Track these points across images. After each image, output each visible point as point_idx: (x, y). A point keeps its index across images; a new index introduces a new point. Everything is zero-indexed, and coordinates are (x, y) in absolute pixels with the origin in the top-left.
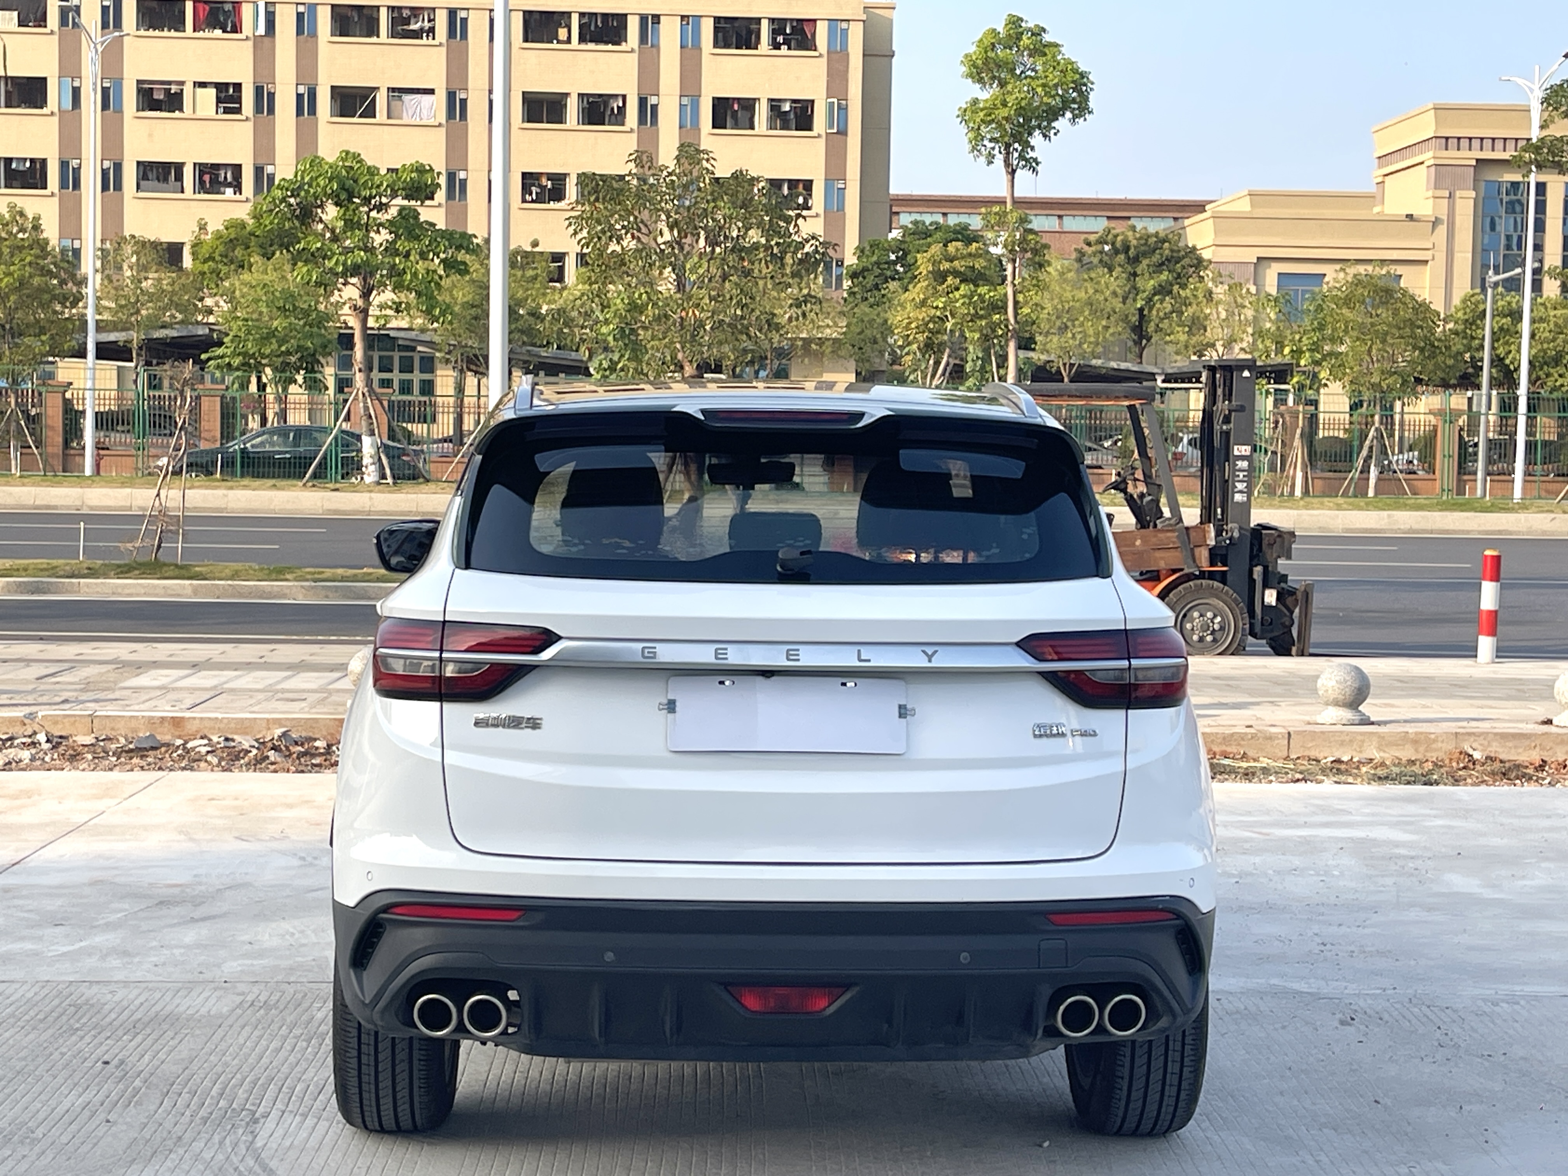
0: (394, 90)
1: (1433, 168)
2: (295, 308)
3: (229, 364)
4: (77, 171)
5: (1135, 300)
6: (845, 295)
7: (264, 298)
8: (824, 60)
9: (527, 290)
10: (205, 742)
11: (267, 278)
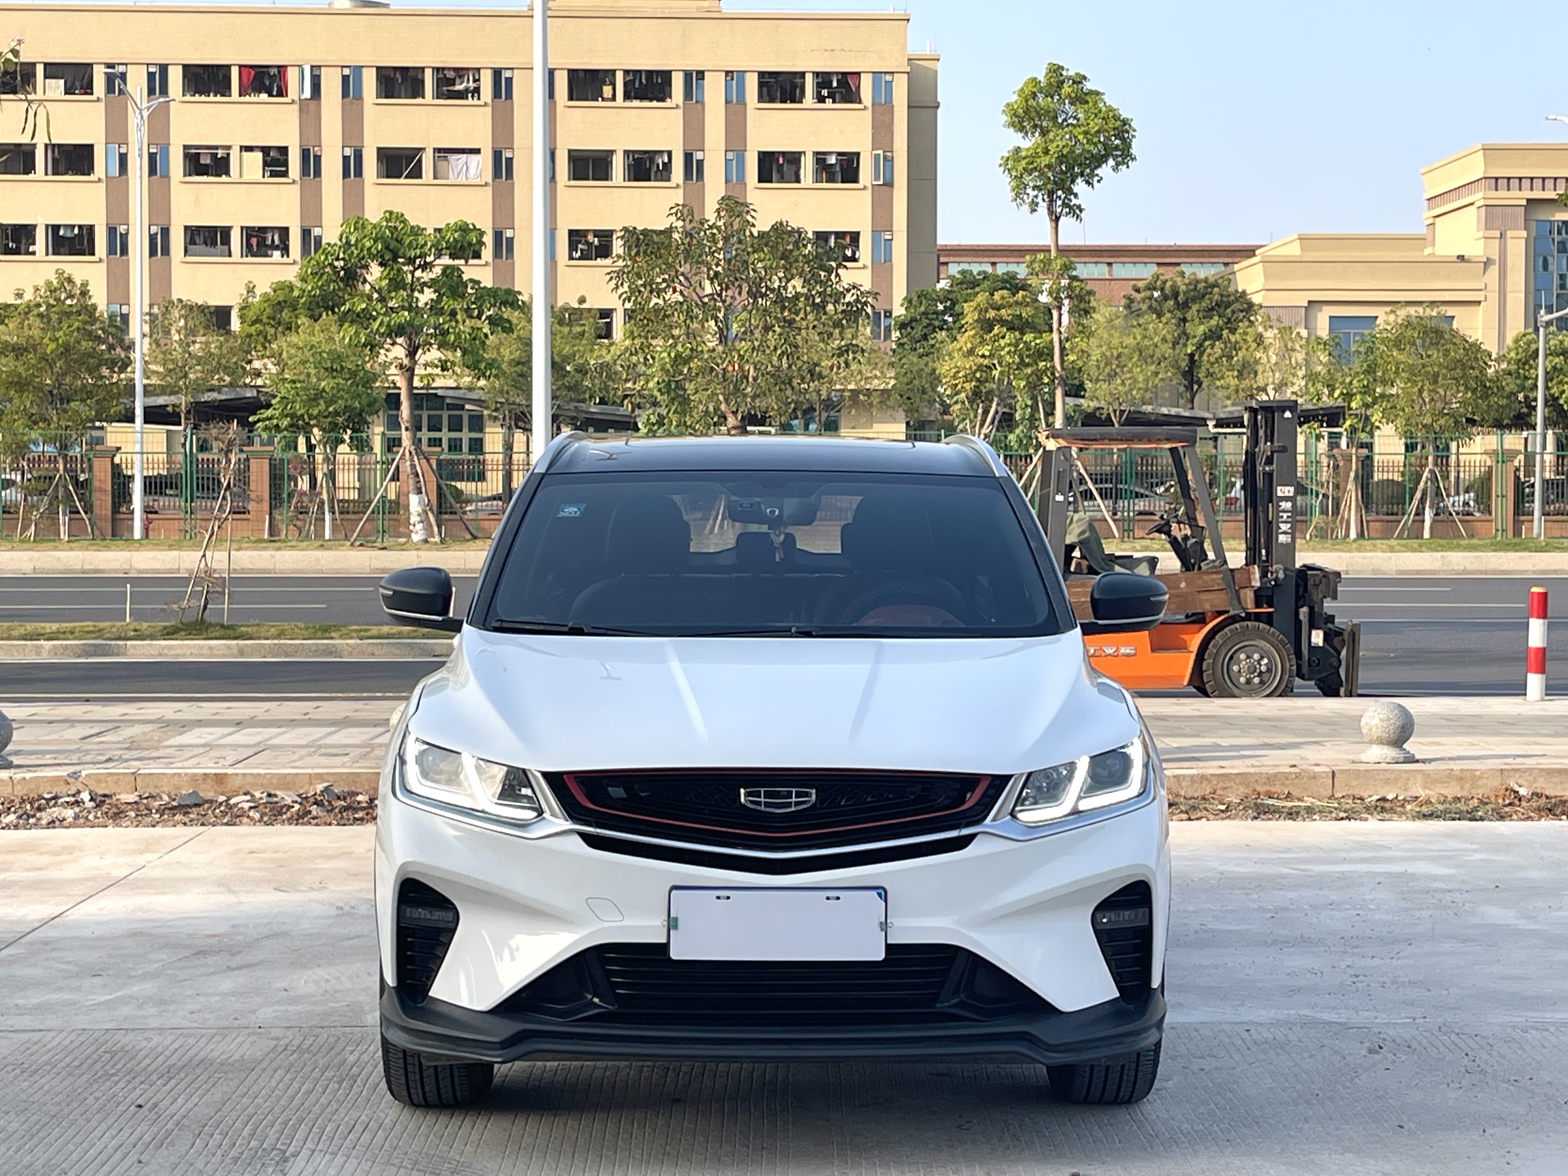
0: (439, 150)
1: (1483, 209)
2: (342, 368)
3: (277, 426)
4: (125, 237)
5: (1185, 345)
6: (894, 346)
7: (311, 360)
8: (869, 112)
9: (574, 346)
10: (248, 797)
11: (315, 340)
